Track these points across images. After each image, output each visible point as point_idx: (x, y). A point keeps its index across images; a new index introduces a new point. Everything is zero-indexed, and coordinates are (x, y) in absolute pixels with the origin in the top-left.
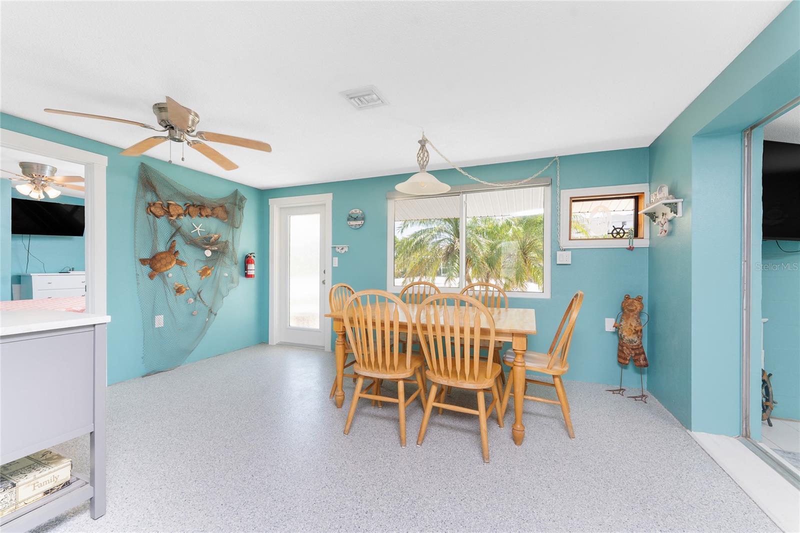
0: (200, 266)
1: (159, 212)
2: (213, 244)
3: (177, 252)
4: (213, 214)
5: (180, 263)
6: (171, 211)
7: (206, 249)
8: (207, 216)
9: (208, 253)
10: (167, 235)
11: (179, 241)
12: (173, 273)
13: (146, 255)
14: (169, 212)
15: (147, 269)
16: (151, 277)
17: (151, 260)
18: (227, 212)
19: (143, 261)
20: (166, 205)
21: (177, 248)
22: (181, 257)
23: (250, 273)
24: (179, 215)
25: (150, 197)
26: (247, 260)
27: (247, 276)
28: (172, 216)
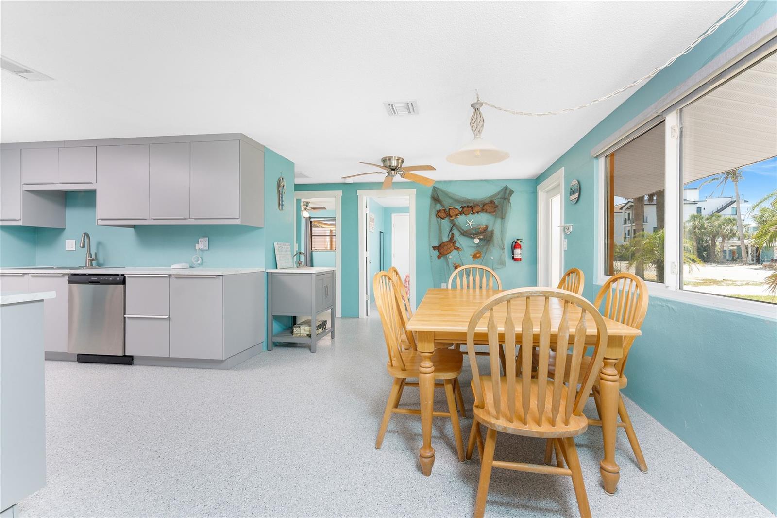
0: (473, 251)
1: (443, 215)
2: (481, 233)
3: (455, 241)
4: (482, 210)
5: (457, 249)
6: (450, 213)
7: (474, 238)
8: (478, 213)
9: (477, 241)
10: (448, 229)
11: (456, 233)
12: (453, 256)
13: (436, 244)
14: (450, 215)
15: (436, 253)
16: (439, 257)
17: (438, 247)
18: (495, 207)
19: (434, 248)
20: (448, 210)
21: (455, 239)
22: (457, 245)
23: (516, 256)
24: (457, 215)
25: (439, 207)
26: (516, 245)
27: (514, 259)
28: (452, 217)
